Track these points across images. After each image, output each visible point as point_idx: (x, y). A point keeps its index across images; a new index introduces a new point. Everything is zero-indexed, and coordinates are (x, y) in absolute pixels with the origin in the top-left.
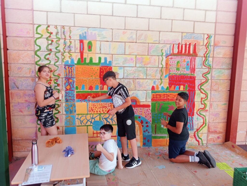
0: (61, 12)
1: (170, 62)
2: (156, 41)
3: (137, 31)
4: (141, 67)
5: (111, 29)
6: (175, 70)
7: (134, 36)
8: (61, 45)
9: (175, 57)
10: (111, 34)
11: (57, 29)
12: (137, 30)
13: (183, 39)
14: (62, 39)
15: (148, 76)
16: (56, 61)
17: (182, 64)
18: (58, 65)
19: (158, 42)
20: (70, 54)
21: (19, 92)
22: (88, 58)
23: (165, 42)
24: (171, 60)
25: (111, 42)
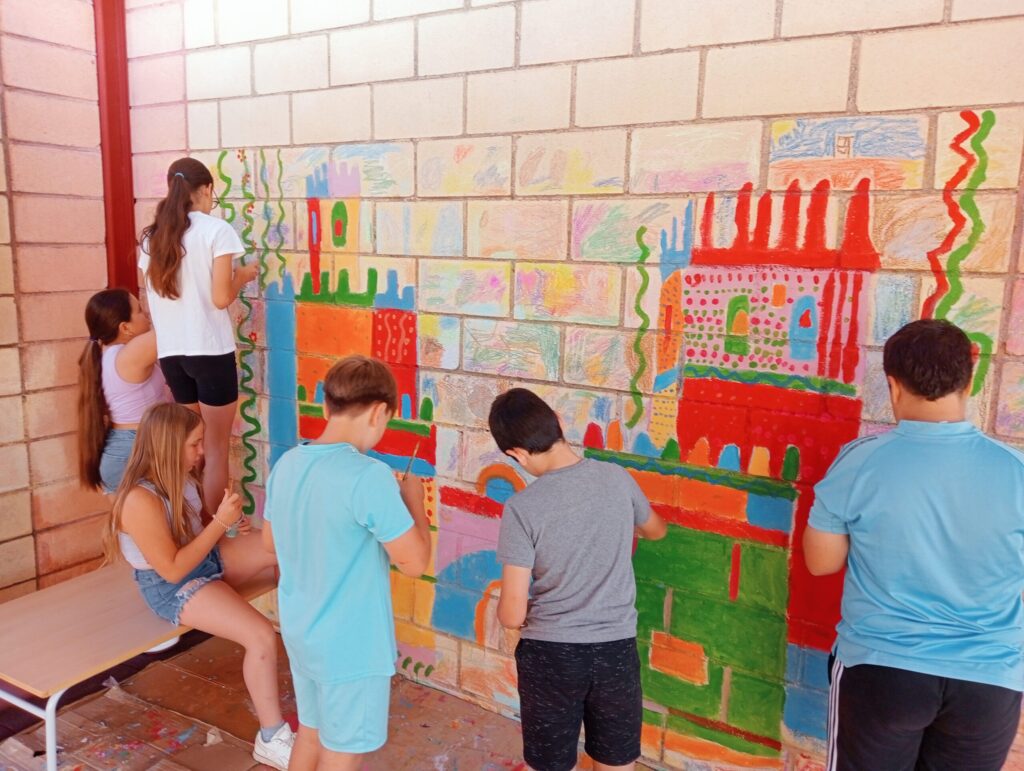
0: (254, 94)
1: (690, 301)
2: (610, 181)
3: (514, 141)
4: (535, 322)
5: (412, 140)
6: (716, 348)
7: (504, 168)
8: (255, 221)
9: (721, 271)
10: (410, 162)
11: (245, 164)
12: (515, 135)
13: (771, 157)
14: (260, 199)
15: (569, 371)
17: (762, 316)
18: (252, 298)
19: (620, 190)
20: (280, 258)
22: (334, 275)
24: (693, 291)
25: (410, 200)
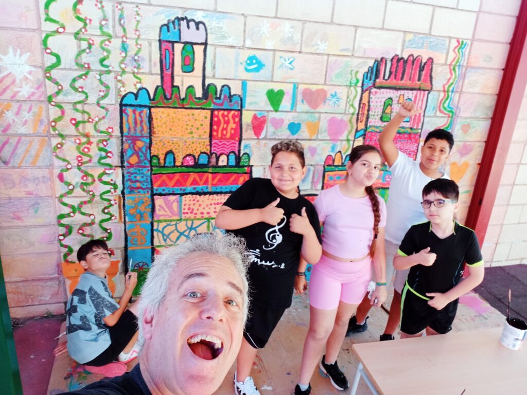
1: (372, 102)
2: (346, 50)
3: (303, 24)
4: (307, 112)
5: (243, 14)
6: (379, 119)
7: (297, 37)
8: (112, 52)
10: (242, 27)
11: (103, 11)
12: (305, 22)
13: (405, 47)
14: (117, 37)
15: (321, 134)
16: (102, 94)
17: (395, 107)
18: (108, 104)
19: (350, 54)
20: (137, 78)
21: (9, 171)
22: (182, 89)
23: (365, 52)
24: (373, 97)
25: (240, 48)
